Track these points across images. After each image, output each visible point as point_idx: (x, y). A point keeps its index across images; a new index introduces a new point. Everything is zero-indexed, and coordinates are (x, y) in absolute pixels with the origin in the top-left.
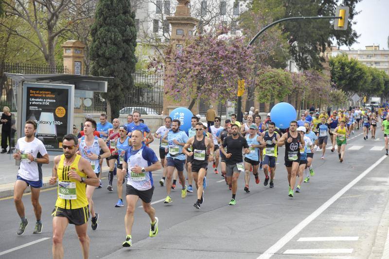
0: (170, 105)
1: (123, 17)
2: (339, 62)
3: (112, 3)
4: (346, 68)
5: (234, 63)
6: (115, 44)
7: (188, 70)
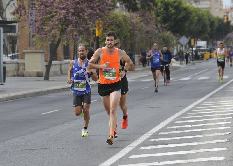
0: (26, 49)
2: (162, 2)
4: (170, 9)
5: (95, 5)
7: (55, 14)
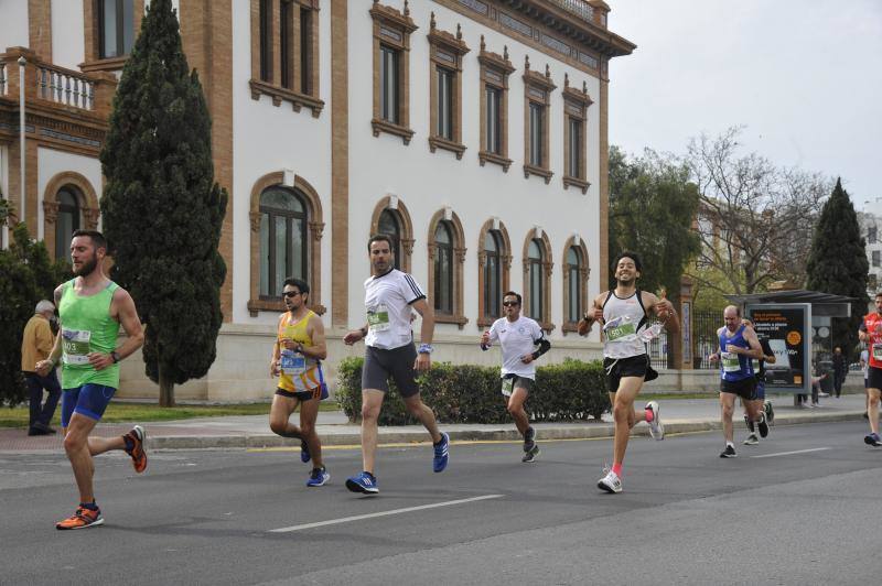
1: (850, 247)
3: (834, 231)
6: (839, 280)
